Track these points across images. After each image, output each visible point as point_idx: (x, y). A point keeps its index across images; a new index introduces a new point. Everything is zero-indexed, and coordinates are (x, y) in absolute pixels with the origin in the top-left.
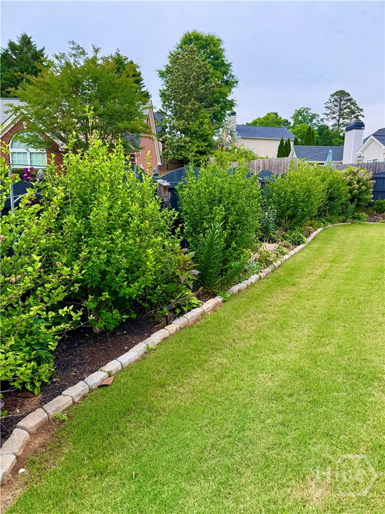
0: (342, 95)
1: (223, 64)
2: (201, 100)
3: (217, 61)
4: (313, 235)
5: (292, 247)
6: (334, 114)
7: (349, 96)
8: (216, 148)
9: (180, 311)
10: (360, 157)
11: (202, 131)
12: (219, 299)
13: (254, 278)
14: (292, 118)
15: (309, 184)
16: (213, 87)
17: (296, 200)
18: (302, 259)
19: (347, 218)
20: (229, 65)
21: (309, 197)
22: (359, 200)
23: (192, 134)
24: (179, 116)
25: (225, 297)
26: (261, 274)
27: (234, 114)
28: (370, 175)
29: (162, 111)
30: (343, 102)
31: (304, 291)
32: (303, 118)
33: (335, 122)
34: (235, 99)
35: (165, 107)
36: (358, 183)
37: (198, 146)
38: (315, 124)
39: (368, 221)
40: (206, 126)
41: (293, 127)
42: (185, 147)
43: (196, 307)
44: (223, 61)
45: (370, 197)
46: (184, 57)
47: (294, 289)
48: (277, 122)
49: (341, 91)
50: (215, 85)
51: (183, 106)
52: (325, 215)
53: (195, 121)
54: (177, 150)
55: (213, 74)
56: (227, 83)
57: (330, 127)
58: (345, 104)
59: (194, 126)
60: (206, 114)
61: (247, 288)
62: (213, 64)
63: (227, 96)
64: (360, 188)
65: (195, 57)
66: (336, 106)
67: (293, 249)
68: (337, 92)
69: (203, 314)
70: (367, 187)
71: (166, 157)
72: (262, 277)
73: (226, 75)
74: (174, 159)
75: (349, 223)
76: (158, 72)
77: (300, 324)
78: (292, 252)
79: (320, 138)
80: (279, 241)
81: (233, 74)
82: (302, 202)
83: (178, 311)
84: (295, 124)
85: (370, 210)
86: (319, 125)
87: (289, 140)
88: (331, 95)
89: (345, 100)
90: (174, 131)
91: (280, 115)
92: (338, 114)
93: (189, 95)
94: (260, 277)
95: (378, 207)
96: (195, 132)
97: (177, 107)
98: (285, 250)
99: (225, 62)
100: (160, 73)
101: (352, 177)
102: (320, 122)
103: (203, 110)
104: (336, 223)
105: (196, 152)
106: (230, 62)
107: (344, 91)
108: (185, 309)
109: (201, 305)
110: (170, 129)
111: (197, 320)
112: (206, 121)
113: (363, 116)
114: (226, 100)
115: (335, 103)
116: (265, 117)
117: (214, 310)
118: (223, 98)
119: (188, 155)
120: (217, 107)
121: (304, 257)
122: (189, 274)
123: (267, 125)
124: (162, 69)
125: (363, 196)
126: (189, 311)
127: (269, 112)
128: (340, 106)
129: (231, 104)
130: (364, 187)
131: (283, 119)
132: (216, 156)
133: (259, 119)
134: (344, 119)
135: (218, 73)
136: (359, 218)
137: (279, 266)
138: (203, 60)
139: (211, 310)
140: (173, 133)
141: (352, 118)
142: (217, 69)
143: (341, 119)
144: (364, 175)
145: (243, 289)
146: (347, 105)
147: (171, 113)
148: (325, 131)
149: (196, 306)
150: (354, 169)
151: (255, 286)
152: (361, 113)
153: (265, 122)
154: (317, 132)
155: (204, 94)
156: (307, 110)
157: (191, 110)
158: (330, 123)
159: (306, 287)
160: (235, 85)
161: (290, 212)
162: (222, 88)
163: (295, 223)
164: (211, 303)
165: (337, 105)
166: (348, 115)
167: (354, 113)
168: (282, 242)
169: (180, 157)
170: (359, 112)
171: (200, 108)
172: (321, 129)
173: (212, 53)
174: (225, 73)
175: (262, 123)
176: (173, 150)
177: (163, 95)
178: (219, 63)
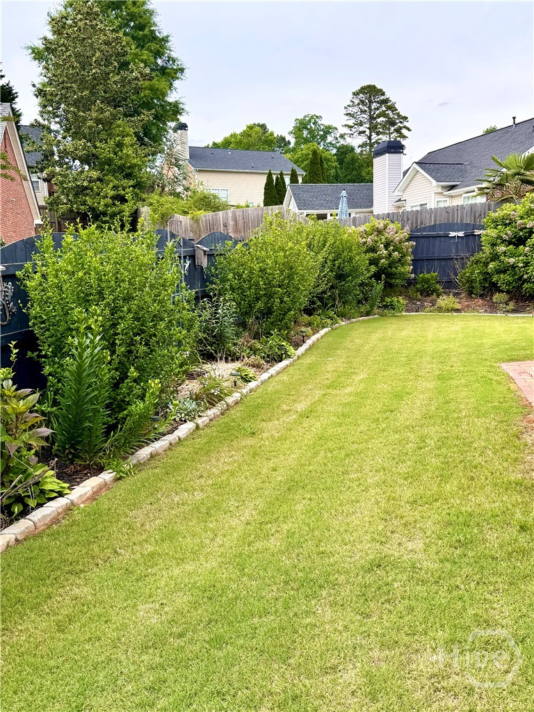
0: (370, 92)
1: (153, 37)
2: (114, 102)
3: (141, 33)
4: (309, 342)
5: (266, 366)
6: (361, 125)
7: (383, 94)
8: (152, 189)
9: (21, 508)
10: (400, 200)
11: (121, 158)
12: (107, 476)
13: (184, 430)
14: (291, 133)
15: (289, 255)
16: (136, 79)
17: (269, 284)
18: (279, 387)
19: (372, 306)
20: (165, 40)
21: (290, 277)
22: (390, 275)
23: (102, 164)
24: (74, 133)
25: (121, 471)
26: (200, 421)
27: (183, 127)
28: (405, 233)
29: (39, 123)
30: (374, 105)
31: (267, 443)
32: (309, 133)
33: (364, 140)
34: (182, 100)
35: (46, 116)
36: (386, 247)
37: (115, 188)
38: (330, 143)
39: (407, 311)
40: (128, 151)
41: (294, 150)
42: (92, 189)
43: (56, 497)
44: (153, 32)
45: (407, 269)
46: (76, 23)
47: (250, 441)
48: (266, 141)
49: (369, 86)
50: (139, 75)
51: (81, 114)
52: (333, 306)
53: (106, 140)
54: (76, 195)
55: (136, 55)
56: (163, 71)
57: (356, 148)
58: (378, 109)
59: (105, 149)
60: (127, 129)
61: (169, 449)
62: (134, 38)
63: (164, 95)
64: (390, 255)
65: (97, 25)
66: (363, 112)
67: (268, 369)
68: (362, 88)
69: (69, 509)
70: (402, 253)
71: (55, 208)
72: (201, 426)
73: (160, 58)
74: (71, 211)
75: (377, 316)
76: (31, 51)
77: (241, 503)
78: (265, 376)
79: (341, 168)
80: (244, 357)
81: (174, 55)
82: (280, 286)
83: (16, 510)
84: (297, 143)
85: (411, 291)
86: (338, 145)
87: (281, 174)
88: (354, 94)
89: (378, 102)
90: (67, 160)
91: (270, 128)
92: (368, 126)
93: (92, 93)
94: (197, 427)
95: (423, 286)
96: (109, 162)
97: (69, 116)
98: (251, 372)
99: (157, 34)
100: (33, 52)
101: (376, 238)
102: (339, 139)
103: (120, 122)
104: (353, 318)
105: (113, 198)
106: (165, 34)
107: (374, 87)
108: (32, 503)
109: (67, 491)
110: (59, 157)
111: (55, 521)
112: (127, 140)
113: (409, 130)
114: (166, 102)
115: (361, 106)
116: (244, 132)
117: (94, 497)
118: (158, 99)
119: (99, 203)
120: (147, 116)
121: (284, 383)
122: (31, 437)
123: (248, 147)
124: (37, 45)
125: (396, 268)
126: (40, 505)
127: (251, 123)
128: (370, 113)
129: (176, 110)
130: (396, 253)
131: (275, 135)
132: (151, 204)
133: (234, 136)
134: (378, 134)
135: (145, 54)
136: (391, 307)
137: (237, 403)
138: (114, 30)
139: (88, 499)
140: (67, 164)
141: (392, 133)
142: (143, 47)
143: (374, 135)
144: (396, 233)
145: (160, 451)
146: (381, 110)
147: (58, 126)
148: (349, 156)
149: (56, 495)
150: (379, 223)
151: (186, 443)
152: (406, 124)
153: (245, 141)
154: (335, 157)
155: (121, 93)
156: (315, 119)
157: (98, 121)
158: (356, 142)
159: (272, 436)
160: (179, 75)
161: (260, 305)
162: (155, 81)
163: (272, 323)
164: (90, 485)
165: (365, 111)
166: (384, 127)
167: (393, 124)
168: (248, 357)
169: (82, 207)
170: (401, 122)
171: (114, 117)
172: (342, 153)
173: (132, 17)
174: (158, 54)
175: (239, 143)
176: (68, 195)
177: (40, 93)
178: (145, 36)
